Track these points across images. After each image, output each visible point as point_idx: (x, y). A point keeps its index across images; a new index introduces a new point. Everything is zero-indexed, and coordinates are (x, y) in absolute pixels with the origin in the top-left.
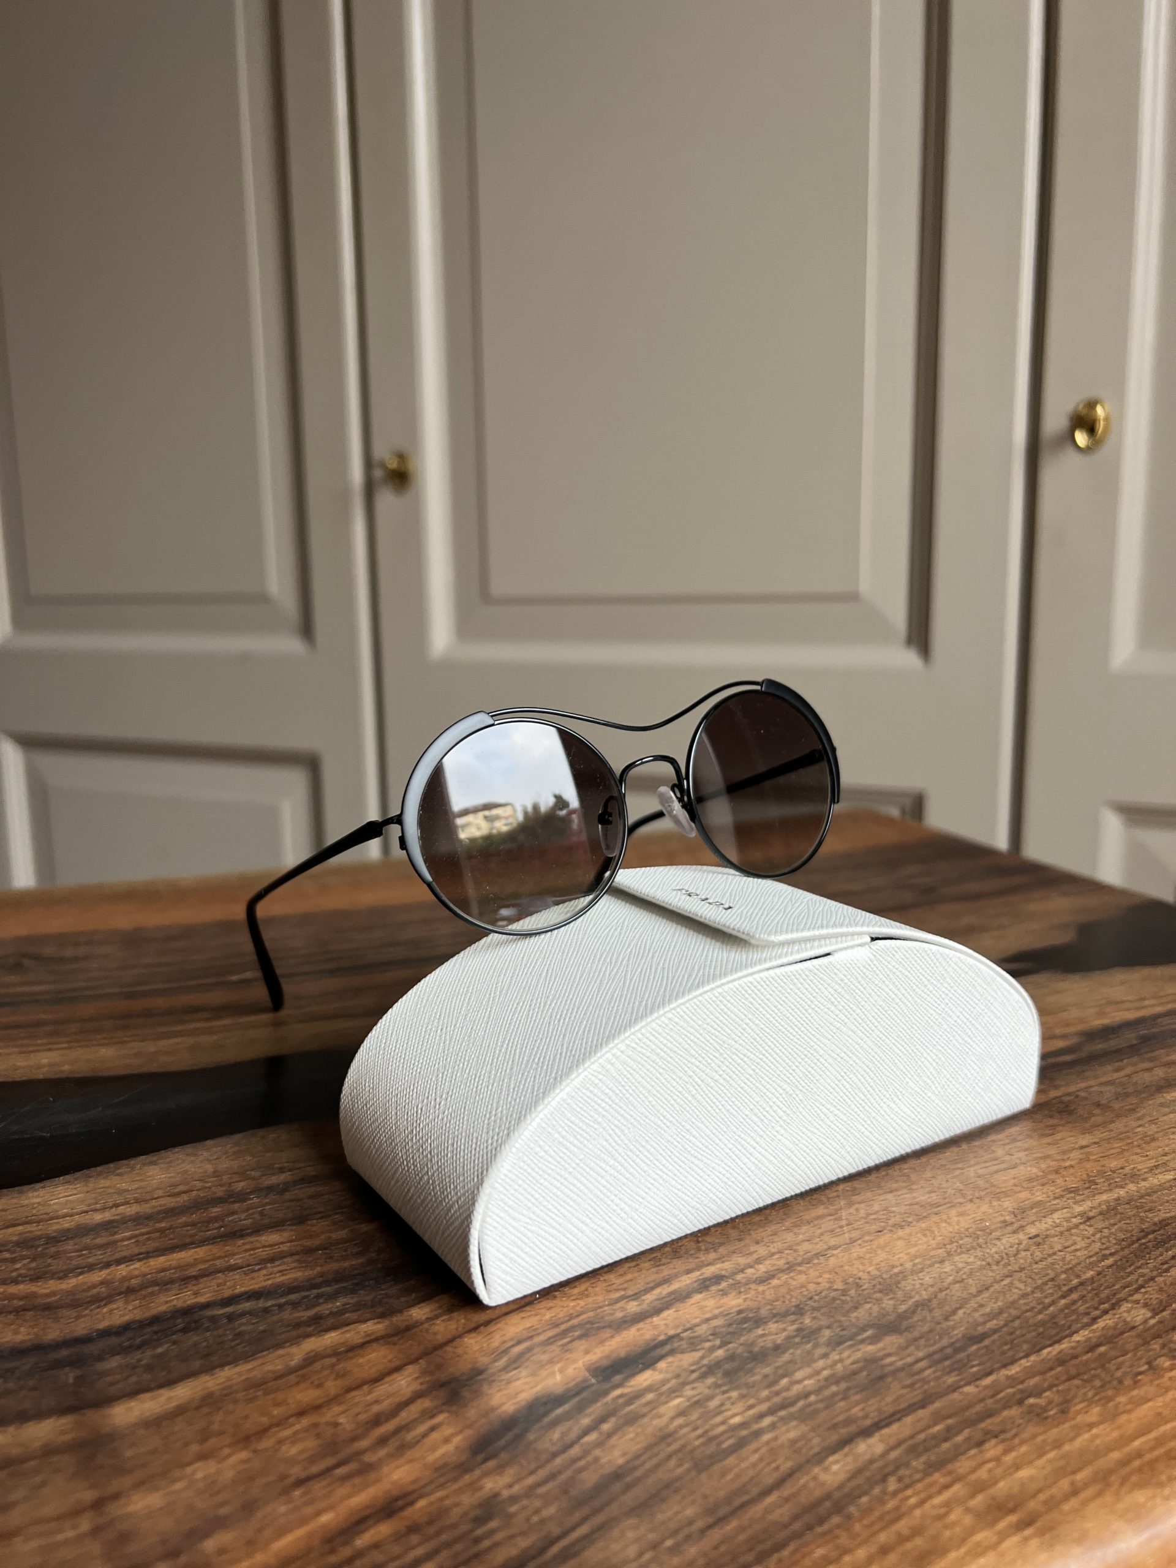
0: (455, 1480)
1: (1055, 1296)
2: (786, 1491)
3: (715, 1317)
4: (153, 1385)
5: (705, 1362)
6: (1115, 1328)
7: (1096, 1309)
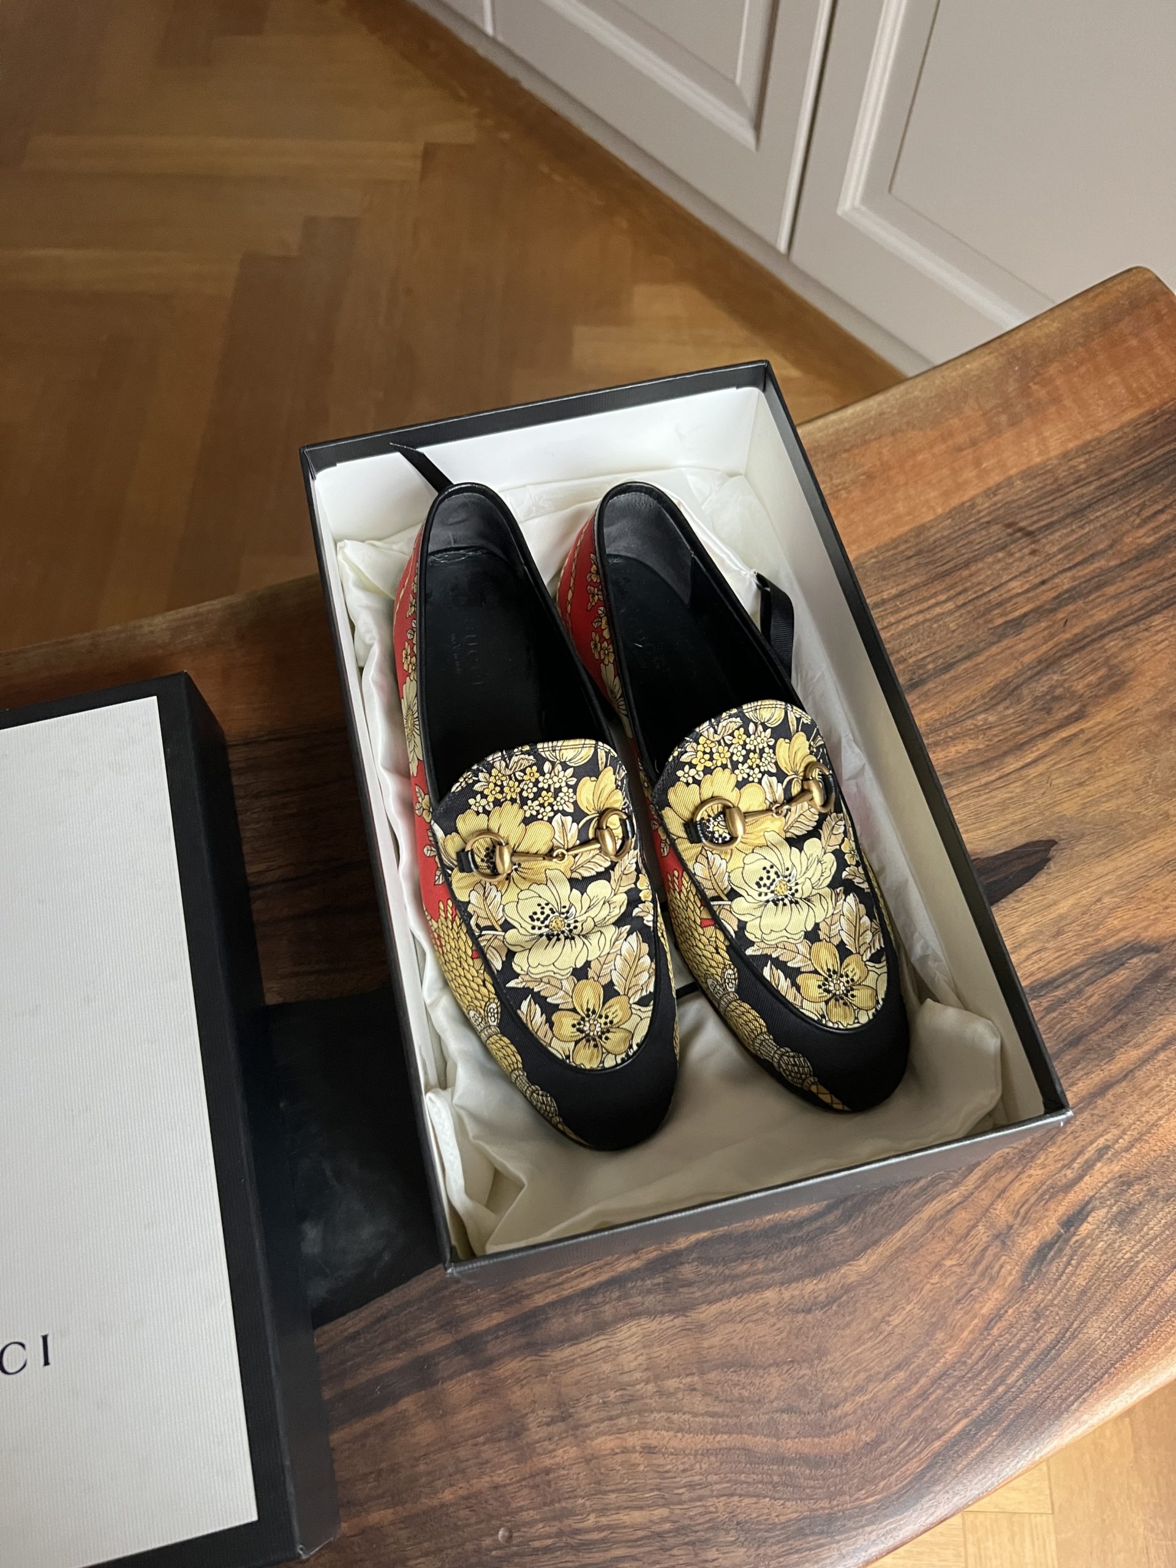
0: (1020, 1297)
2: (1153, 1297)
3: (1109, 1181)
5: (1109, 1215)
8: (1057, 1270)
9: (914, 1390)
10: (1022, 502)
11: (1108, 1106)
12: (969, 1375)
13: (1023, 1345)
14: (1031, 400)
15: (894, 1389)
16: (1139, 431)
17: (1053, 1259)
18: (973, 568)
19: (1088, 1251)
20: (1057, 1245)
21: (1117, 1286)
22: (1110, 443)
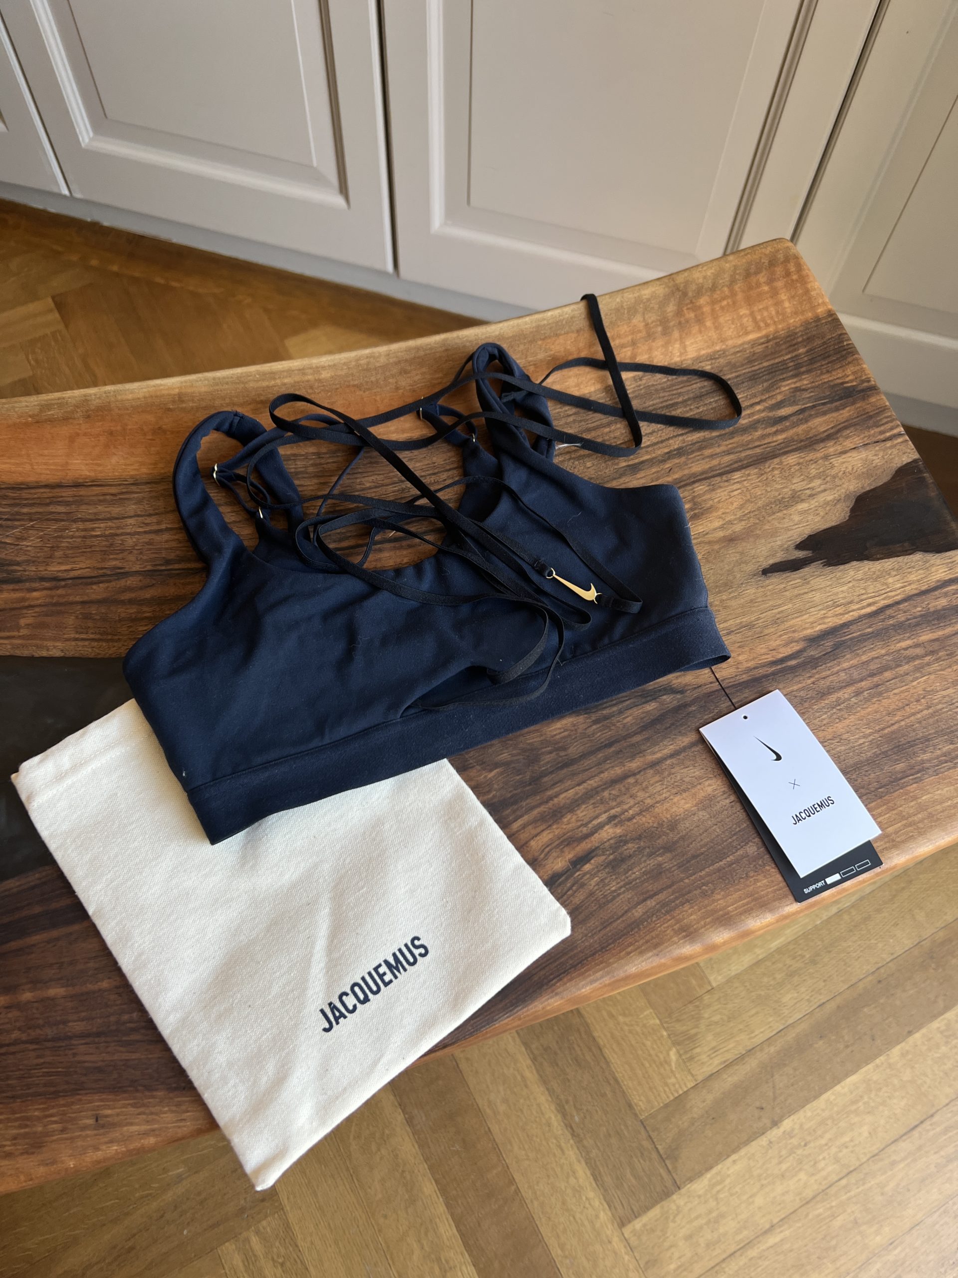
1: (729, 837)
2: (624, 918)
3: (611, 839)
5: (607, 860)
6: (742, 856)
7: (739, 845)
8: (561, 892)
10: (659, 387)
11: (623, 789)
14: (682, 319)
16: (755, 349)
17: (560, 885)
18: (613, 428)
19: (586, 882)
20: (565, 877)
21: (601, 907)
22: (732, 354)
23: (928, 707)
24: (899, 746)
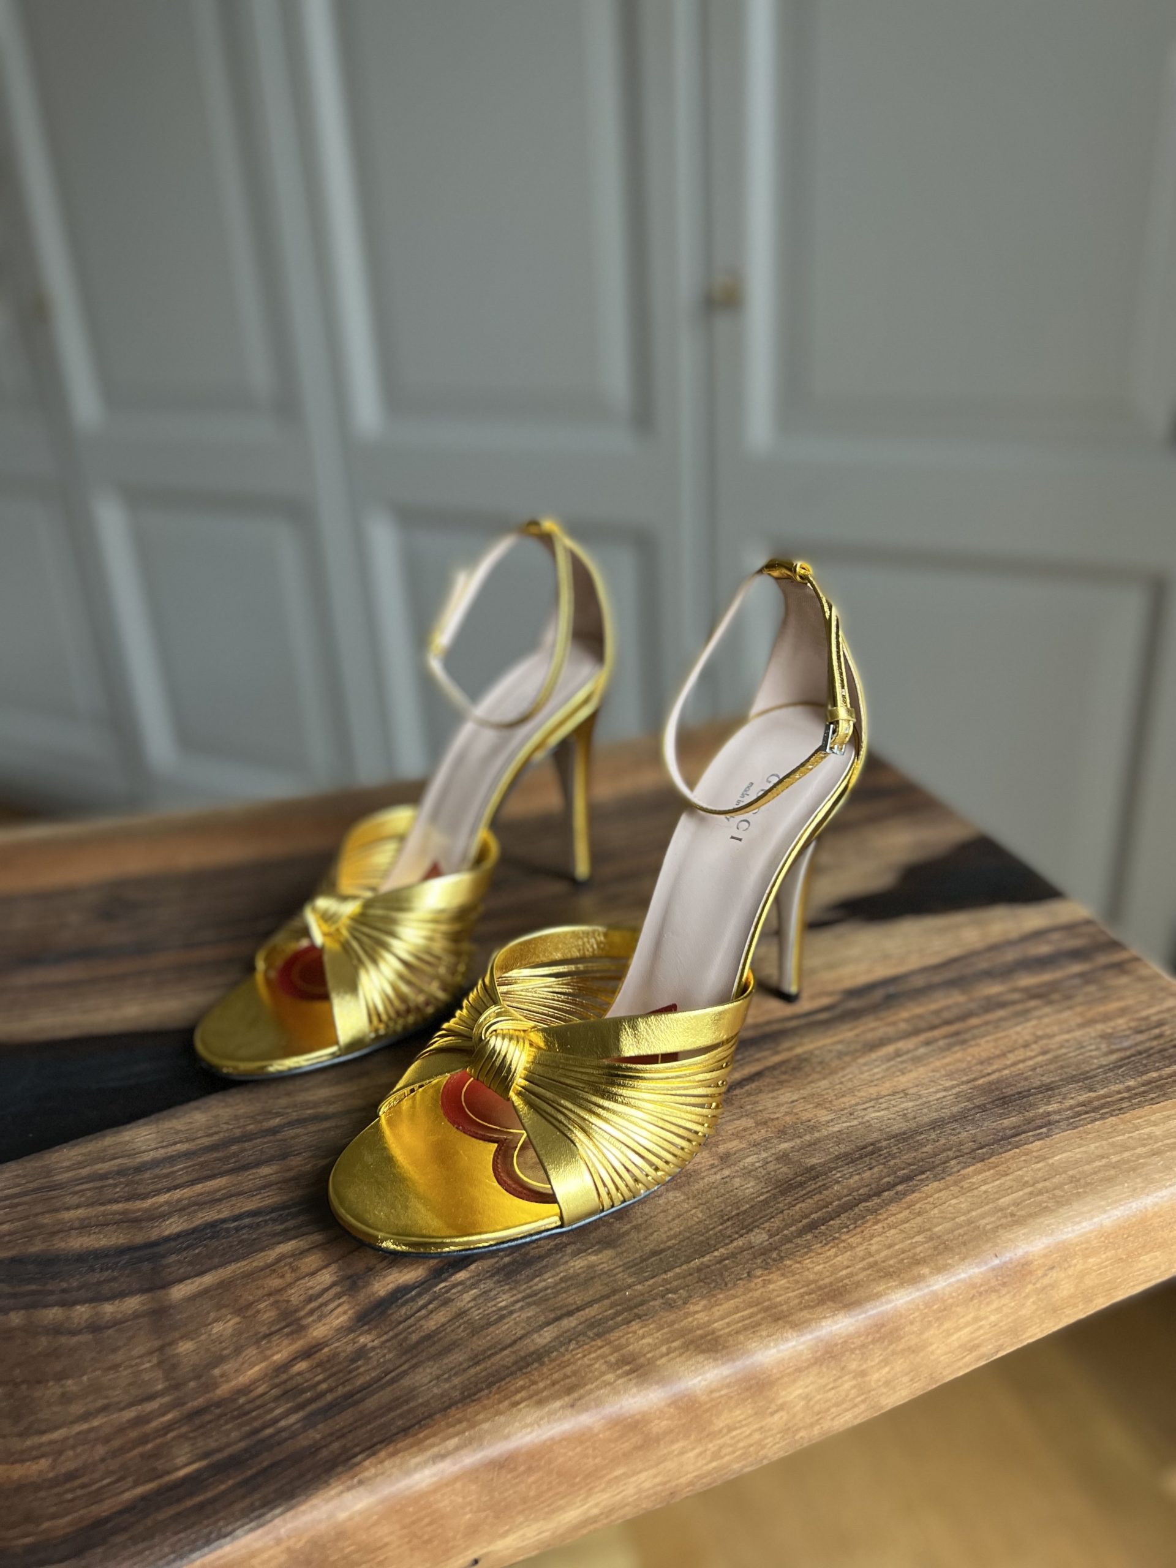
0: (347, 1335)
1: (718, 1223)
2: (516, 1348)
4: (192, 1274)
5: (497, 1265)
6: (741, 1248)
7: (737, 1233)
8: (405, 1313)
9: (154, 1424)
12: (236, 1413)
13: (324, 1386)
15: (129, 1421)
17: (403, 1304)
19: (454, 1297)
20: (418, 1289)
21: (474, 1333)
23: (1044, 1053)
24: (1004, 1098)
